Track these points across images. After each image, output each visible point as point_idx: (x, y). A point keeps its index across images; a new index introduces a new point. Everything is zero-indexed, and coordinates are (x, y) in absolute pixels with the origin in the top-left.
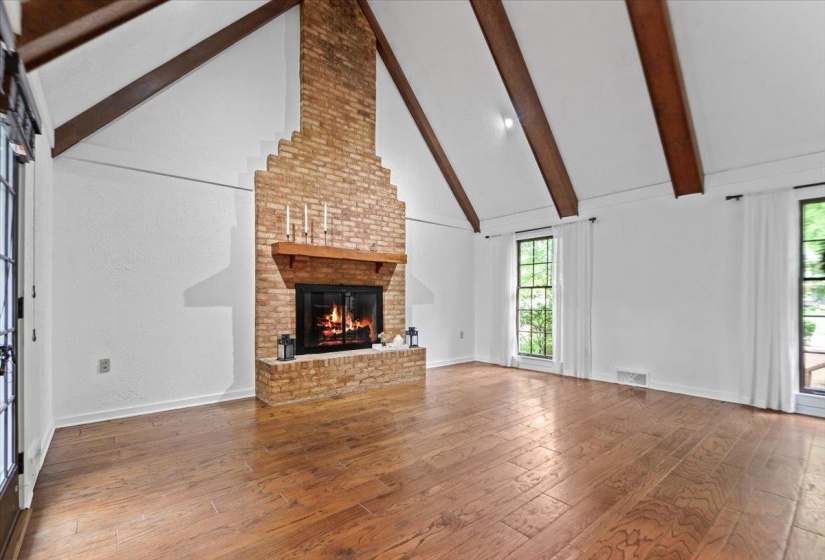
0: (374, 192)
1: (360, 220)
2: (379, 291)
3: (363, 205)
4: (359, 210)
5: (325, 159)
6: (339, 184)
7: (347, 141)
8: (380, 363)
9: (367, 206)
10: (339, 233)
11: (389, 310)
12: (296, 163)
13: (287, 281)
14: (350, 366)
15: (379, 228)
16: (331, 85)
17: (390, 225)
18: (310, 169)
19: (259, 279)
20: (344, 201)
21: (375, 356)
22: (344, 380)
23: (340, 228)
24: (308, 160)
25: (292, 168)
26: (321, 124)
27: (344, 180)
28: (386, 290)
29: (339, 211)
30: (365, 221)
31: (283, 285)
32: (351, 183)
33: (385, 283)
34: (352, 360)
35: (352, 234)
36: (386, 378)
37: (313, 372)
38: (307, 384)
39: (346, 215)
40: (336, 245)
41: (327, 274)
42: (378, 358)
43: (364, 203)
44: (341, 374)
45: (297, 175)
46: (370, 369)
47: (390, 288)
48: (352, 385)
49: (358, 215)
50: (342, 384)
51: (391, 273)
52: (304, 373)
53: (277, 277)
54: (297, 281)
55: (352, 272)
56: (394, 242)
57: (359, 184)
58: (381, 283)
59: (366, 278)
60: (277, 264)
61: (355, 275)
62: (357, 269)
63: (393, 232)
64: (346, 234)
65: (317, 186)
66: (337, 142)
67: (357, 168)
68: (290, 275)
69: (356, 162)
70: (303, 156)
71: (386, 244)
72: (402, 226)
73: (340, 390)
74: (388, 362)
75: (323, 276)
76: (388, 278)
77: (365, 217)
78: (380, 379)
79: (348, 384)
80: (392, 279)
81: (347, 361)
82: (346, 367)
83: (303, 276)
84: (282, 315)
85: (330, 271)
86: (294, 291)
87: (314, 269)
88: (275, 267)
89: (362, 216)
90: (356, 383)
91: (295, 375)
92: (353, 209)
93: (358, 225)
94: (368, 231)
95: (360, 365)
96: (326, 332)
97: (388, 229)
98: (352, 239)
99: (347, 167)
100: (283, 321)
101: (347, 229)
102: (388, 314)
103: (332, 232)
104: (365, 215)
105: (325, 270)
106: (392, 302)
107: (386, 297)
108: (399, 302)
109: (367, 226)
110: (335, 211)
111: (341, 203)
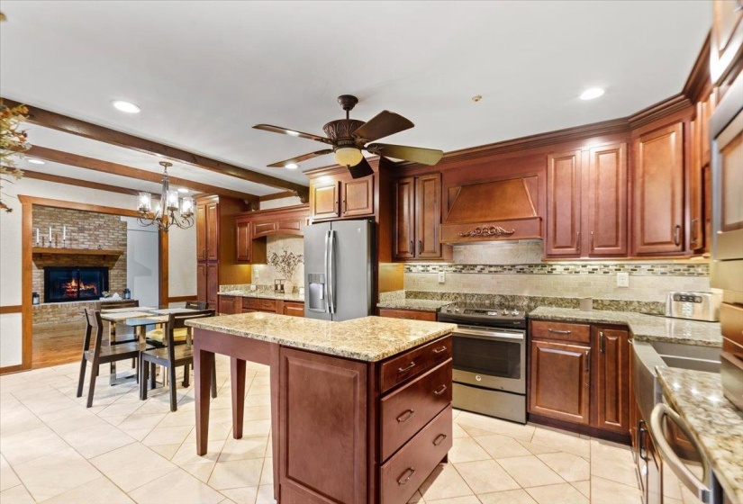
1: (91, 232)
2: (106, 270)
3: (94, 225)
4: (91, 227)
9: (97, 225)
10: (76, 240)
11: (114, 280)
13: (38, 266)
14: (76, 308)
15: (106, 236)
17: (115, 234)
23: (76, 237)
28: (111, 269)
29: (76, 229)
30: (96, 233)
31: (36, 268)
33: (111, 266)
34: (78, 305)
35: (86, 240)
39: (82, 230)
41: (66, 262)
43: (94, 223)
44: (70, 312)
47: (114, 268)
49: (90, 230)
50: (71, 317)
51: (116, 260)
53: (33, 264)
54: (45, 265)
55: (85, 260)
56: (118, 243)
58: (108, 266)
59: (95, 263)
60: (34, 258)
61: (88, 262)
62: (89, 258)
63: (118, 238)
64: (81, 240)
68: (41, 263)
71: (111, 245)
72: (125, 235)
73: (69, 320)
75: (63, 262)
76: (113, 263)
77: (96, 231)
79: (75, 317)
80: (117, 263)
82: (74, 309)
83: (49, 263)
84: (35, 283)
85: (69, 260)
86: (43, 271)
87: (57, 259)
88: (32, 260)
89: (93, 230)
90: (80, 317)
92: (86, 227)
93: (90, 235)
94: (98, 238)
96: (66, 290)
97: (113, 237)
98: (85, 243)
100: (35, 286)
101: (82, 237)
102: (113, 282)
103: (71, 240)
104: (95, 229)
105: (65, 259)
106: (116, 276)
107: (112, 273)
108: (122, 276)
109: (98, 235)
110: (73, 228)
111: (77, 223)
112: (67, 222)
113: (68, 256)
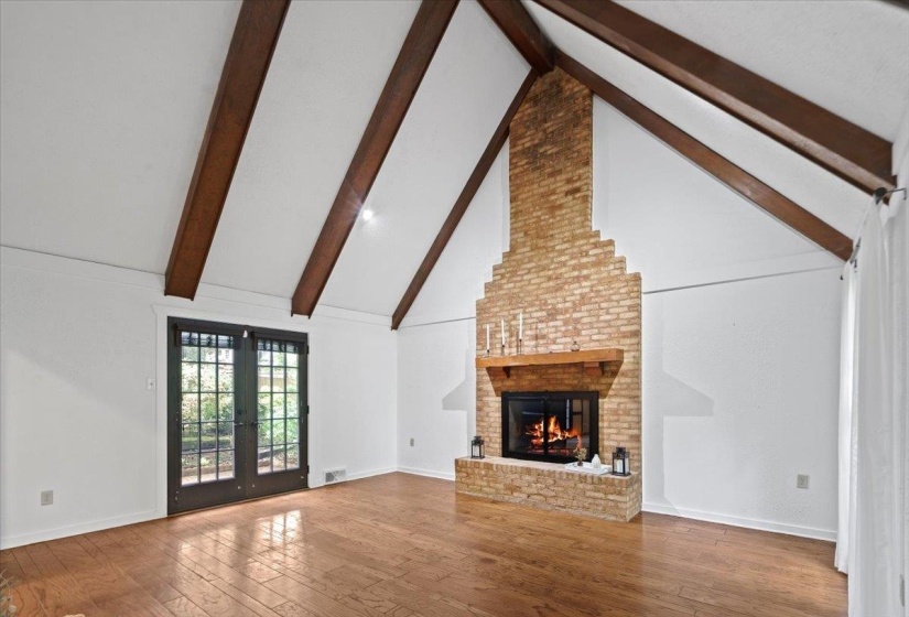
0: (586, 278)
1: (568, 316)
2: (593, 398)
3: (573, 298)
4: (568, 305)
5: (529, 266)
6: (544, 285)
7: (552, 236)
8: (552, 482)
9: (578, 297)
10: (544, 337)
11: (610, 421)
12: (504, 281)
13: (496, 390)
14: (517, 476)
15: (594, 319)
16: (536, 186)
17: (611, 311)
18: (515, 282)
19: (479, 390)
20: (549, 301)
21: (546, 473)
22: (513, 489)
23: (545, 332)
24: (513, 274)
25: (500, 287)
26: (526, 234)
27: (549, 278)
28: (605, 396)
29: (544, 313)
30: (576, 315)
31: (493, 393)
32: (557, 278)
33: (603, 387)
34: (519, 470)
35: (559, 334)
36: (560, 502)
37: (483, 472)
38: (479, 482)
39: (552, 315)
40: (542, 350)
41: (531, 381)
42: (549, 476)
43: (573, 295)
44: (509, 481)
45: (505, 292)
46: (539, 485)
47: (611, 392)
48: (518, 497)
49: (566, 311)
50: (509, 492)
51: (614, 374)
52: (477, 471)
53: (489, 387)
54: (504, 389)
55: (559, 376)
56: (619, 332)
57: (566, 276)
58: (598, 388)
59: (576, 382)
60: (490, 375)
61: (562, 379)
62: (564, 373)
63: (618, 319)
64: (552, 336)
65: (522, 295)
66: (541, 242)
67: (563, 258)
68: (499, 384)
69: (562, 252)
70: (509, 272)
71: (604, 337)
73: (506, 497)
74: (563, 483)
75: (527, 383)
76: (609, 380)
77: (575, 311)
78: (552, 501)
79: (515, 494)
80: (616, 381)
81: (514, 470)
82: (513, 476)
83: (510, 384)
84: (492, 420)
85: (534, 377)
86: (500, 399)
87: (519, 376)
88: (488, 378)
89: (570, 310)
90: (524, 496)
91: (470, 471)
92: (560, 306)
93: (566, 323)
94: (579, 326)
95: (527, 477)
96: (534, 441)
97: (608, 317)
98: (558, 341)
99: (552, 262)
100: (493, 425)
101: (553, 330)
102: (610, 427)
103: (536, 337)
104: (575, 308)
105: (530, 377)
106: (615, 412)
107: (606, 405)
108: (627, 413)
109: (577, 321)
110: (539, 314)
111: (546, 304)
112: (532, 305)
113: (532, 369)
